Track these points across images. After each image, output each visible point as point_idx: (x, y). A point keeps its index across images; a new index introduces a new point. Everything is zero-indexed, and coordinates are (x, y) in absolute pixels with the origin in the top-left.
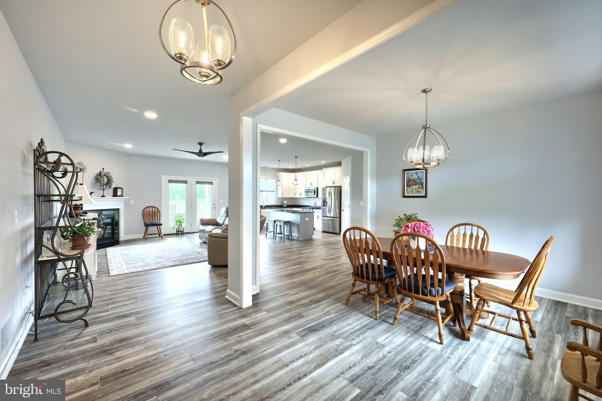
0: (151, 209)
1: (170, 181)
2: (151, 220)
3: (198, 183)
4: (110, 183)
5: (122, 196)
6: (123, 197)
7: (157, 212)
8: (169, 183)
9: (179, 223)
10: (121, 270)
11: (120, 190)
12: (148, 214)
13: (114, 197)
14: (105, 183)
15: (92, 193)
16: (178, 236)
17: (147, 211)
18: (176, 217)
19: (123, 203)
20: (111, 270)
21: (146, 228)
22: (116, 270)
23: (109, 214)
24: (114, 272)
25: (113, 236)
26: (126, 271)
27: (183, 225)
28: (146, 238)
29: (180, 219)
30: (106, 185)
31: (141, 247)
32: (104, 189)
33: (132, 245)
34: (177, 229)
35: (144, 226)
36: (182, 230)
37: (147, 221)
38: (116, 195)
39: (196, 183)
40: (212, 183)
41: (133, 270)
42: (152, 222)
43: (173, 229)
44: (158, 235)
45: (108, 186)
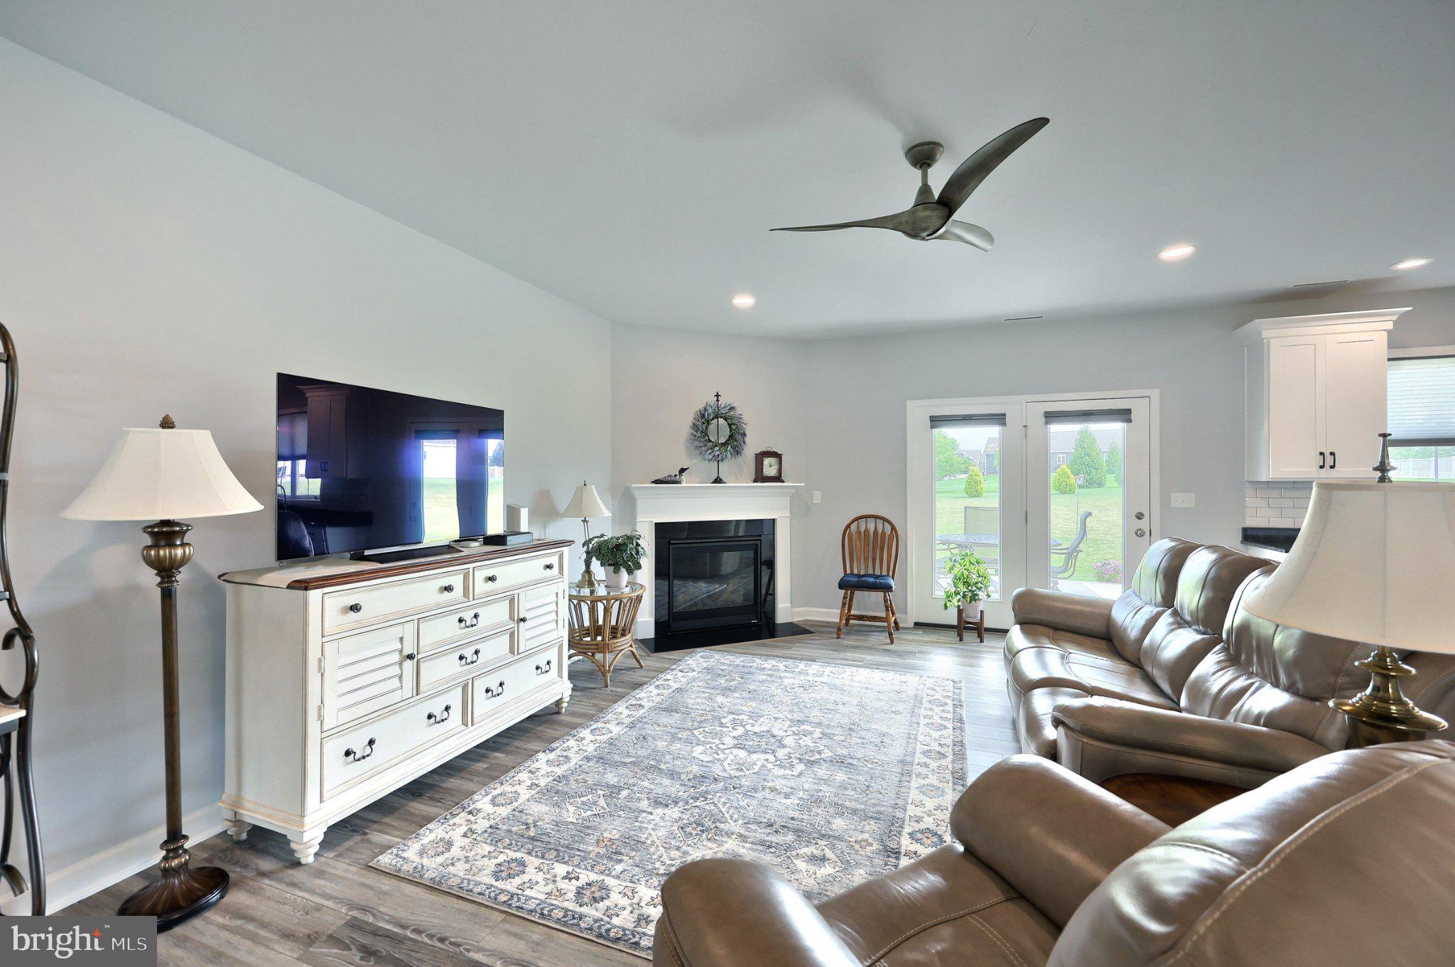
0: (871, 526)
1: (937, 421)
2: (871, 564)
3: (1051, 417)
4: (736, 441)
5: (778, 479)
6: (783, 482)
7: (891, 537)
8: (932, 427)
9: (965, 590)
10: (457, 835)
11: (773, 460)
12: (860, 541)
13: (755, 481)
14: (722, 440)
15: (682, 471)
16: (960, 641)
17: (859, 532)
18: (955, 561)
19: (786, 501)
20: (465, 802)
21: (846, 593)
22: (456, 820)
23: (742, 536)
24: (433, 833)
25: (757, 604)
26: (455, 851)
27: (980, 597)
28: (839, 629)
29: (966, 572)
30: (723, 444)
31: (764, 677)
32: (718, 460)
33: (767, 655)
34: (960, 612)
35: (842, 585)
36: (979, 618)
37: (856, 572)
38: (760, 477)
39: (1043, 419)
40: (1128, 412)
41: (478, 857)
42: (870, 572)
43: (946, 607)
44: (886, 624)
45: (730, 447)
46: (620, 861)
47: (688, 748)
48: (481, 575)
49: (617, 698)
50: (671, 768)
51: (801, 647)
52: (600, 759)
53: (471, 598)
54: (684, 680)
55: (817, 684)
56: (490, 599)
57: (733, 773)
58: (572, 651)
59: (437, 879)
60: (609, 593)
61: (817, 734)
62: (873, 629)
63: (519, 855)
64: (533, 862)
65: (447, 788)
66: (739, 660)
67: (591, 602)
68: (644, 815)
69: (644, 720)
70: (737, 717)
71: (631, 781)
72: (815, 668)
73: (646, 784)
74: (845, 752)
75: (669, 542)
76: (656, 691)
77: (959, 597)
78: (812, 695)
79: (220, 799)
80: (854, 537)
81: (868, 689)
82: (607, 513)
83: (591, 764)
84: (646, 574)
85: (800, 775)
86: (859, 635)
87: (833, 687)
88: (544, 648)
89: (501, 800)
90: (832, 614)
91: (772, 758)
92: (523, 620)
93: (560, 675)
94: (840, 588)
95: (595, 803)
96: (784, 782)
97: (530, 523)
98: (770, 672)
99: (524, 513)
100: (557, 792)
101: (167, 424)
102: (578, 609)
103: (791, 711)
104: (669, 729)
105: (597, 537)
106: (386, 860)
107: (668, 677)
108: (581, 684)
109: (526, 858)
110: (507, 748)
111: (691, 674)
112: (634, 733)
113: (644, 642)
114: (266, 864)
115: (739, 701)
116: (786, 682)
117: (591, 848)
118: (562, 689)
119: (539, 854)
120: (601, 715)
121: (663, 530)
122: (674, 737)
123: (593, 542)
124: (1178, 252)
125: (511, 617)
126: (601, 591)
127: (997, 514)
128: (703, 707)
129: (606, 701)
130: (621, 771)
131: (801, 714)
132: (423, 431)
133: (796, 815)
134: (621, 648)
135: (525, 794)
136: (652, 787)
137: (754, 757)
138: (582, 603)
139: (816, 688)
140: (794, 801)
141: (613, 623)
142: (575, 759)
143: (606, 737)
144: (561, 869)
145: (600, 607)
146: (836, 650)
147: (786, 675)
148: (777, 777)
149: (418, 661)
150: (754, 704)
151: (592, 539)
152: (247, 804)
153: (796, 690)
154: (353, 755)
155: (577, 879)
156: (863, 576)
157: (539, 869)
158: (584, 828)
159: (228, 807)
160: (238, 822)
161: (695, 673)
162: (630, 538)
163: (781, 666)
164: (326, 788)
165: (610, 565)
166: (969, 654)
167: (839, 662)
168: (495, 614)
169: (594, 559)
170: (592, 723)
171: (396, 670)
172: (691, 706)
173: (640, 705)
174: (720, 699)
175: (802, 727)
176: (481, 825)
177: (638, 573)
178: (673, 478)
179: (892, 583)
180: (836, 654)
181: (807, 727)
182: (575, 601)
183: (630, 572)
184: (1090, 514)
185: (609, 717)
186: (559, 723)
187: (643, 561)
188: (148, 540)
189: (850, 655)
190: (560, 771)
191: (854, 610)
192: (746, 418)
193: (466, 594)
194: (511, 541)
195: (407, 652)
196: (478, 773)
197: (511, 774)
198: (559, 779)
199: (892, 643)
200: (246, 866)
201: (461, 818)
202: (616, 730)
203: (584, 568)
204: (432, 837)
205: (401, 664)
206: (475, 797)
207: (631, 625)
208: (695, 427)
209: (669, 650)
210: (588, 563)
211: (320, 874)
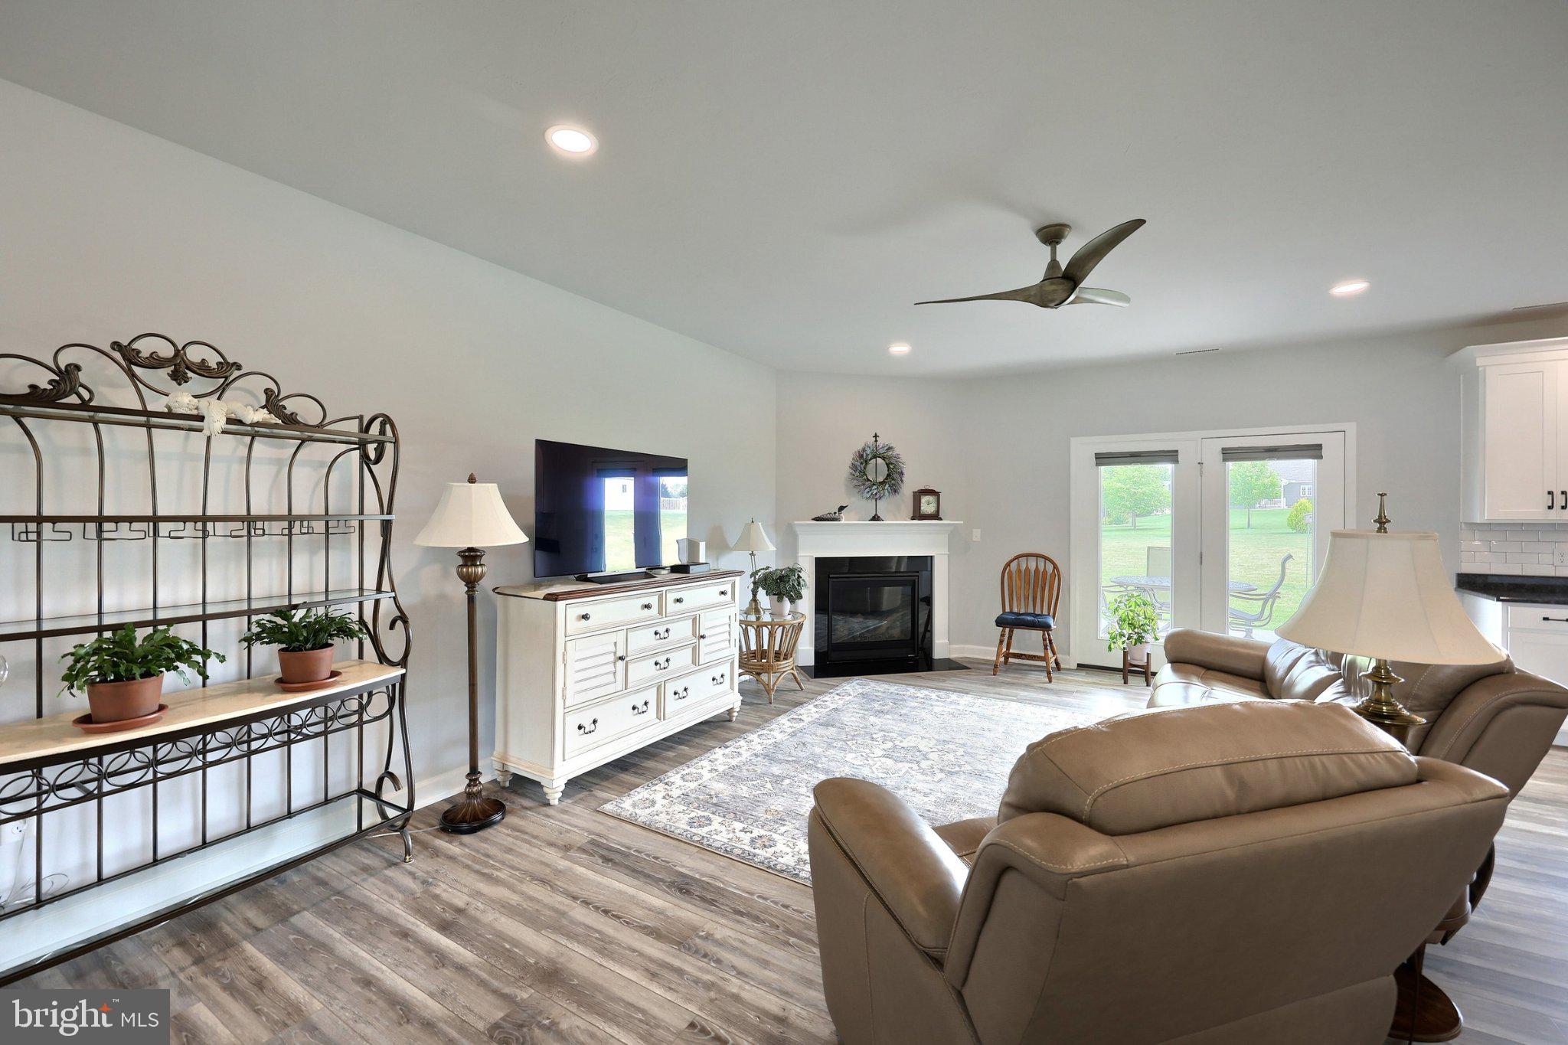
0: (1032, 565)
1: (1102, 459)
2: (1031, 603)
3: (1229, 454)
4: (893, 479)
5: (936, 516)
6: (941, 519)
7: (1053, 575)
8: (1098, 464)
9: (1131, 632)
10: (658, 797)
11: (931, 498)
12: (1020, 580)
13: (913, 519)
14: (880, 479)
15: (841, 508)
16: (1125, 683)
17: (1019, 571)
18: (1120, 602)
19: (944, 538)
20: (662, 777)
21: (1004, 631)
22: (656, 788)
23: (902, 573)
24: (641, 794)
25: (914, 639)
26: (658, 807)
27: (1148, 640)
28: (996, 666)
29: (1131, 614)
30: (881, 483)
31: (916, 704)
32: (876, 498)
33: (921, 686)
34: (1125, 654)
35: (1000, 622)
36: (1146, 661)
37: (1015, 610)
38: (918, 515)
39: (1221, 457)
40: (1319, 447)
41: (676, 812)
42: (1031, 610)
43: (1110, 648)
44: (1043, 664)
45: (887, 485)
46: (784, 825)
47: (842, 755)
48: (672, 597)
49: (780, 713)
50: (826, 767)
51: (955, 680)
52: (766, 756)
53: (664, 615)
54: (841, 702)
55: (966, 713)
56: (678, 618)
57: (880, 775)
58: (741, 671)
59: (648, 823)
60: (773, 619)
61: (961, 751)
62: (1033, 668)
63: (706, 814)
64: (717, 820)
65: (645, 767)
66: (893, 688)
67: (758, 627)
68: (802, 797)
69: (805, 731)
70: (887, 734)
71: (793, 774)
72: (966, 699)
73: (805, 776)
74: (985, 768)
75: (829, 576)
76: (814, 710)
77: (1124, 639)
78: (961, 721)
79: (492, 755)
80: (1014, 575)
81: (1017, 720)
82: (773, 548)
83: (759, 759)
84: (807, 604)
85: (940, 780)
86: (1015, 673)
87: (984, 717)
88: (720, 662)
89: (688, 778)
90: (989, 652)
91: (915, 767)
92: (703, 637)
93: (732, 688)
94: (997, 626)
95: (763, 786)
96: (926, 785)
97: (707, 556)
98: (923, 700)
99: (702, 546)
100: (732, 776)
101: (472, 480)
102: (746, 632)
103: (939, 733)
104: (825, 739)
105: (763, 569)
106: (608, 807)
107: (826, 699)
108: (748, 700)
109: (711, 816)
110: (691, 743)
111: (847, 698)
112: (795, 740)
113: (804, 669)
114: (527, 803)
115: (891, 722)
116: (936, 709)
117: (760, 815)
118: (734, 700)
119: (721, 814)
120: (767, 725)
121: (822, 564)
122: (830, 746)
123: (759, 574)
124: (1350, 288)
125: (694, 634)
126: (766, 618)
127: (1169, 555)
128: (857, 724)
129: (771, 714)
130: (783, 766)
131: (947, 736)
132: (605, 470)
133: (932, 808)
134: (784, 670)
135: (707, 776)
136: (810, 779)
137: (900, 765)
138: (749, 628)
139: (965, 716)
140: (932, 798)
141: (777, 648)
142: (746, 755)
143: (771, 741)
144: (738, 826)
145: (766, 631)
146: (989, 686)
147: (938, 703)
148: (919, 781)
149: (627, 662)
150: (904, 725)
151: (759, 571)
152: (512, 759)
153: (945, 716)
154: (583, 729)
155: (751, 832)
156: (1022, 614)
157: (722, 824)
158: (756, 802)
159: (499, 760)
160: (504, 771)
161: (850, 697)
162: (792, 571)
163: (934, 695)
164: (566, 752)
165: (774, 594)
166: (1132, 696)
167: (991, 695)
168: (681, 630)
169: (760, 589)
170: (759, 730)
171: (611, 667)
172: (846, 723)
173: (801, 719)
174: (872, 719)
175: (947, 746)
176: (675, 793)
177: (799, 602)
178: (833, 516)
179: (1051, 621)
180: (991, 689)
181: (952, 746)
182: (745, 624)
183: (792, 601)
184: (1290, 557)
185: (773, 726)
186: (730, 728)
187: (804, 592)
188: (460, 561)
189: (1003, 690)
190: (734, 762)
191: (1015, 649)
192: (903, 458)
193: (660, 612)
194: (694, 570)
195: (619, 654)
196: (669, 759)
197: (695, 761)
198: (733, 768)
199: (1050, 681)
200: (513, 802)
201: (660, 787)
202: (779, 737)
203: (751, 597)
204: (640, 796)
205: (615, 663)
206: (669, 774)
207: (793, 651)
208: (854, 467)
209: (828, 677)
210: (755, 593)
211: (564, 812)
